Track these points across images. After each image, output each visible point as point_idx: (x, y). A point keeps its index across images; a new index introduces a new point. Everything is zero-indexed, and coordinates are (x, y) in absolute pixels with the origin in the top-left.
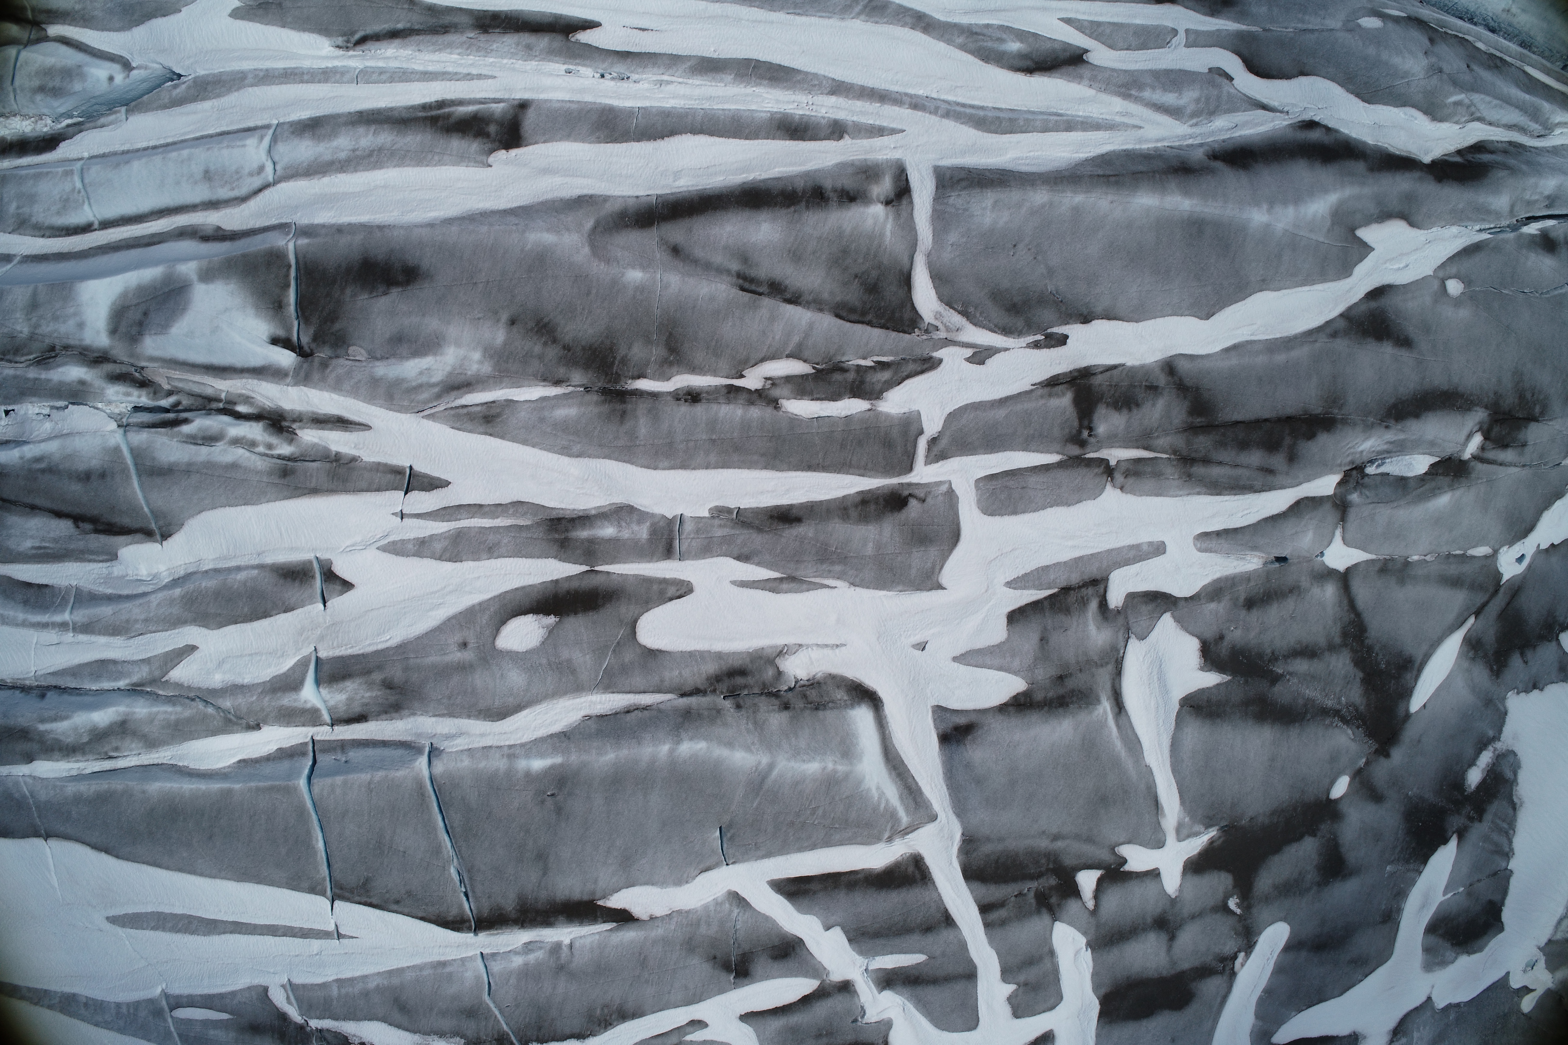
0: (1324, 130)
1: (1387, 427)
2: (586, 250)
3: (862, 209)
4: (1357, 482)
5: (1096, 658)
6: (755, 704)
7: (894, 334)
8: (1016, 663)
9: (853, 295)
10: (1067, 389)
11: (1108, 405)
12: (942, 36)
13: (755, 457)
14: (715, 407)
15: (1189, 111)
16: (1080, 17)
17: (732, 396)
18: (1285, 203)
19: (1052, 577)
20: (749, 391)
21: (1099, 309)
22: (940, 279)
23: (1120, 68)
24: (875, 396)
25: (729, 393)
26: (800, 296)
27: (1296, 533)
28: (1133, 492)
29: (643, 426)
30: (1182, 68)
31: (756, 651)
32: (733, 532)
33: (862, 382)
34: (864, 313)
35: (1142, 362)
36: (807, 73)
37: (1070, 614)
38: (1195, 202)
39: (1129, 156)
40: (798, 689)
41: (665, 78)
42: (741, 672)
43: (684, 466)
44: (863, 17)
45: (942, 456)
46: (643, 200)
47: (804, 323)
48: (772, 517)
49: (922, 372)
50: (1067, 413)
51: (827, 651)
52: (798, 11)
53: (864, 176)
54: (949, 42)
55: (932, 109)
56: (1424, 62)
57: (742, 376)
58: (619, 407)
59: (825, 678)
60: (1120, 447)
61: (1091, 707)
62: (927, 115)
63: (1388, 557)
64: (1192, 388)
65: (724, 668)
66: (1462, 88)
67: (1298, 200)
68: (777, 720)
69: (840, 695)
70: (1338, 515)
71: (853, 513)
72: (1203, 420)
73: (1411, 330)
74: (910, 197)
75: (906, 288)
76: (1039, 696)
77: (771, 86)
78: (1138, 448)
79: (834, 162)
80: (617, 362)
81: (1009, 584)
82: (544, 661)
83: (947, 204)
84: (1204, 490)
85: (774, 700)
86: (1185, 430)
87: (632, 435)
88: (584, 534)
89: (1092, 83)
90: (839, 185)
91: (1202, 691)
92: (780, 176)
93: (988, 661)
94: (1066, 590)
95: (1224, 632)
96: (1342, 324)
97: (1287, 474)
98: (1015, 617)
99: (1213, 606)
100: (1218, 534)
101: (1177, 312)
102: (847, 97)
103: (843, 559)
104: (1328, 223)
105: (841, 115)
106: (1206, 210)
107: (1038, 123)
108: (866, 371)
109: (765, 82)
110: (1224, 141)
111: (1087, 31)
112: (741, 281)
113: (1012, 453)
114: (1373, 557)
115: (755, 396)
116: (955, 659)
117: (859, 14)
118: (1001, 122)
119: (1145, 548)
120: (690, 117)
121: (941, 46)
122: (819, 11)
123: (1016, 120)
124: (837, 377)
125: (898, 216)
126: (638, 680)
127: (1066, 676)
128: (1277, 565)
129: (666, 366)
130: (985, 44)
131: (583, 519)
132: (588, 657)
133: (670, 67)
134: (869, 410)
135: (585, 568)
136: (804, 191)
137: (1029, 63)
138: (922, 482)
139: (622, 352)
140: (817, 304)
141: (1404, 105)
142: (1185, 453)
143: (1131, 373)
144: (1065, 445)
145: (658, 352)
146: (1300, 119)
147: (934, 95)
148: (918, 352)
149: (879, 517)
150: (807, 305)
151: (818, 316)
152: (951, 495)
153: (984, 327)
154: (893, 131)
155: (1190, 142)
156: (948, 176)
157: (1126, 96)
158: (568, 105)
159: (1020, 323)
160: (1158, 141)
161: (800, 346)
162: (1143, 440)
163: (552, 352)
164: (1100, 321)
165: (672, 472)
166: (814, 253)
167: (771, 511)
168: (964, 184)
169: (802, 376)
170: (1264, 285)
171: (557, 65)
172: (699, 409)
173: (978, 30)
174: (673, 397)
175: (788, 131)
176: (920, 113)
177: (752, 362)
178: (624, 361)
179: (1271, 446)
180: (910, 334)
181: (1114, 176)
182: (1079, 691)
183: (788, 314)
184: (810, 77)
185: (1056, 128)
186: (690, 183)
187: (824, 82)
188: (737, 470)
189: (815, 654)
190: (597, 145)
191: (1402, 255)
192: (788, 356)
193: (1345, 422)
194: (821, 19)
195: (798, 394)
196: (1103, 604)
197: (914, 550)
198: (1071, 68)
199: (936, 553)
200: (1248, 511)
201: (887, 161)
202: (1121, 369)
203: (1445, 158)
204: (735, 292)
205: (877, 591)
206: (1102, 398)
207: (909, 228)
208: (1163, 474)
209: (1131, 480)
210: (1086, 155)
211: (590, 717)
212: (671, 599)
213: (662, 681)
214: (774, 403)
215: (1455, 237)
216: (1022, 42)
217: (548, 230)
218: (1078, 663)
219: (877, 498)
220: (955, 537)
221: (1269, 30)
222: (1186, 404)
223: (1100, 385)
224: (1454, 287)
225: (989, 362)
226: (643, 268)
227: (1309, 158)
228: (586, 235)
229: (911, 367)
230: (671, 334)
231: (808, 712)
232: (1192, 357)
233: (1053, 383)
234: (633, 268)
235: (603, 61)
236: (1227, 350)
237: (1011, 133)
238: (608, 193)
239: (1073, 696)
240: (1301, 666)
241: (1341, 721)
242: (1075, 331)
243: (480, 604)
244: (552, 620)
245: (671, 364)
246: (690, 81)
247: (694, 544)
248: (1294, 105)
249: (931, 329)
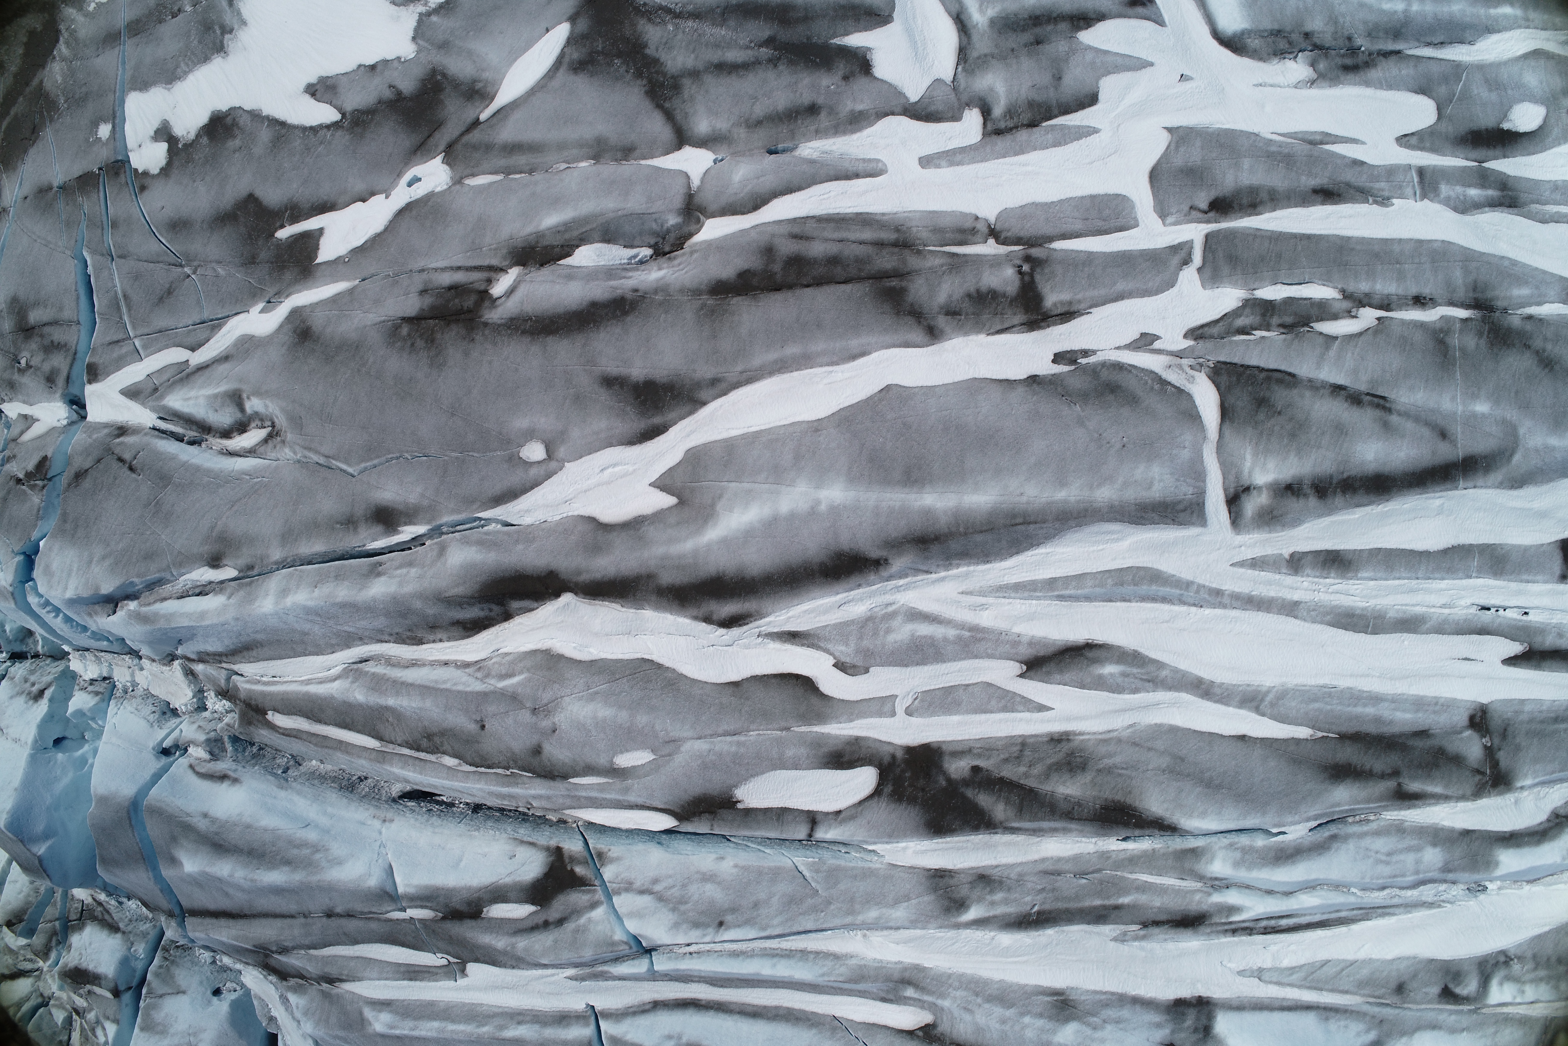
0: (715, 617)
1: (636, 290)
2: (1522, 431)
3: (1281, 477)
4: (664, 239)
5: (994, 62)
6: (1335, 39)
7: (1236, 360)
8: (1089, 56)
9: (1280, 395)
10: (1051, 310)
11: (1004, 295)
12: (1183, 676)
13: (1358, 247)
14: (1401, 292)
15: (899, 619)
16: (1027, 715)
17: (1386, 302)
18: (792, 516)
19: (1050, 136)
20: (1371, 306)
21: (1021, 390)
22: (1191, 416)
23: (981, 661)
24: (1251, 302)
25: (1389, 305)
26: (1332, 392)
27: (758, 178)
28: (964, 215)
29: (1458, 276)
30: (904, 669)
31: (1335, 85)
32: (1372, 185)
33: (1263, 315)
34: (1268, 379)
35: (966, 338)
36: (1322, 622)
37: (1029, 102)
38: (919, 503)
39: (986, 555)
40: (1296, 50)
41: (1446, 611)
42: (1348, 69)
43: (1420, 242)
44: (1264, 689)
45: (1174, 249)
46: (1470, 484)
47: (1326, 368)
48: (1339, 195)
49: (1202, 326)
50: (1049, 287)
51: (1271, 82)
52: (1327, 690)
53: (1275, 513)
54: (1176, 670)
55: (1202, 591)
56: (560, 719)
57: (1379, 319)
58: (1479, 295)
59: (1269, 59)
60: (985, 256)
61: (1003, 15)
62: (1207, 584)
63: (624, 162)
64: (904, 314)
65: (1362, 73)
66: (503, 694)
67: (771, 524)
68: (1316, 24)
69: (1254, 43)
70: (697, 200)
71: (1264, 195)
72: (888, 284)
73: (604, 395)
74: (1226, 496)
75: (1226, 405)
76: (1063, 26)
77: (1352, 608)
78: (964, 255)
79: (1302, 528)
80: (1486, 333)
81: (1096, 131)
82: (1510, 92)
83: (1195, 487)
84: (877, 217)
85: (1318, 42)
86: (908, 273)
87: (1466, 271)
88: (1490, 192)
89: (1017, 639)
90: (1302, 501)
91: (866, 29)
92: (1355, 509)
93: (1120, 60)
94: (1033, 124)
95: (844, 83)
96: (703, 395)
97: (773, 235)
98: (1091, 100)
99: (860, 107)
100: (857, 176)
101: (929, 391)
102: (1284, 600)
103: (1270, 155)
104: (719, 507)
105: (1290, 580)
106: (903, 496)
107: (1090, 583)
108: (1261, 326)
109: (1358, 612)
110: (859, 586)
111: (1018, 699)
112: (1388, 405)
113: (1104, 250)
114: (643, 162)
115: (1365, 301)
116: (1152, 64)
117: (1268, 692)
118: (1133, 580)
119: (943, 163)
120: (1431, 569)
121: (1184, 665)
122: (1308, 691)
123: (1116, 584)
124: (1289, 320)
125: (1238, 477)
126: (1435, 68)
127: (1032, 44)
128: (780, 146)
129: (1446, 329)
130: (1139, 671)
131: (1494, 204)
132: (1476, 92)
133: (1444, 621)
134: (1255, 289)
135: (1485, 165)
136: (1335, 493)
137: (1090, 654)
138: (1194, 225)
139: (1483, 342)
140: (1314, 386)
141: (592, 662)
142: (906, 252)
143: (979, 327)
144: (1048, 257)
145: (1455, 341)
146: (745, 628)
147: (1193, 609)
148: (1209, 344)
149: (1238, 193)
150: (1324, 385)
151: (1313, 375)
152: (1162, 213)
153: (1143, 370)
154: (1241, 564)
155: (901, 582)
156: (1195, 515)
157: (975, 629)
158: (1530, 578)
159: (1104, 374)
160: (943, 579)
161: (1327, 348)
162: (957, 263)
163: (1538, 343)
164: (1018, 378)
165: (1429, 238)
166: (1323, 433)
167: (1340, 201)
168: (1181, 507)
169: (1322, 320)
170: (816, 427)
171: (1536, 619)
172: (1414, 290)
173: (1147, 684)
174: (1436, 302)
175: (1341, 560)
176: (1214, 585)
177: (1370, 332)
178: (1480, 334)
179: (797, 262)
180: (1218, 362)
181: (1016, 525)
182: (1015, 31)
183: (1342, 375)
184: (1318, 619)
185: (1067, 580)
186: (1431, 501)
187: (1305, 614)
188: (1375, 237)
189: (1280, 80)
190: (1501, 542)
191: (608, 483)
192: (1336, 338)
193: (696, 292)
194: (1305, 683)
195: (1325, 303)
196: (986, 112)
197: (1199, 163)
198: (1042, 653)
199: (1175, 160)
200: (822, 197)
201: (1248, 532)
202: (992, 331)
203: (536, 605)
204: (1391, 394)
205: (1232, 128)
206: (1011, 301)
207: (1226, 466)
208: (931, 231)
209: (969, 224)
210: (1037, 551)
211: (1470, 43)
212: (1412, 134)
213: (1416, 66)
214: (1347, 295)
215: (528, 511)
216: (1101, 677)
217: (1553, 449)
218: (1017, 57)
219: (1240, 210)
220: (1154, 176)
221: (782, 730)
222: (910, 298)
223: (1015, 314)
224: (534, 452)
225: (1136, 336)
226: (1474, 415)
227: (743, 579)
228: (1521, 447)
229: (1215, 331)
230: (1445, 356)
231: (1288, 29)
232: (907, 345)
233: (1067, 315)
234: (1483, 415)
235: (1500, 624)
236: (863, 354)
237: (1121, 570)
238: (1498, 491)
239: (1023, 26)
240: (733, 55)
241: (671, 9)
242: (1045, 367)
243: (1560, 144)
244: (1506, 126)
245: (1441, 330)
246: (1424, 609)
247: (1402, 177)
248: (747, 647)
249: (1198, 367)
